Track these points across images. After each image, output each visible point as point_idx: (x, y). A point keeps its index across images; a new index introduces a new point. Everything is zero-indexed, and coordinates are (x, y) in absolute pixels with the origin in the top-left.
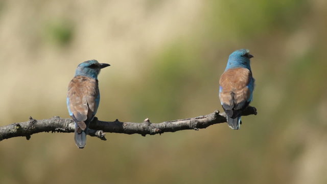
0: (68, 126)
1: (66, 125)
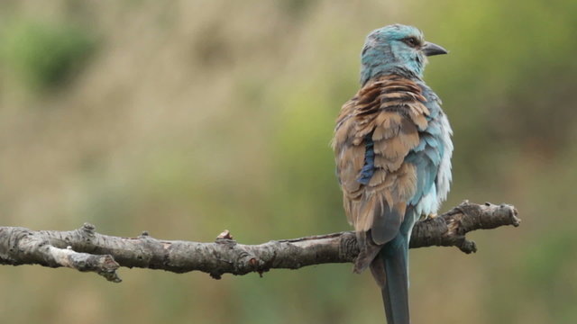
0: (16, 245)
1: (12, 243)
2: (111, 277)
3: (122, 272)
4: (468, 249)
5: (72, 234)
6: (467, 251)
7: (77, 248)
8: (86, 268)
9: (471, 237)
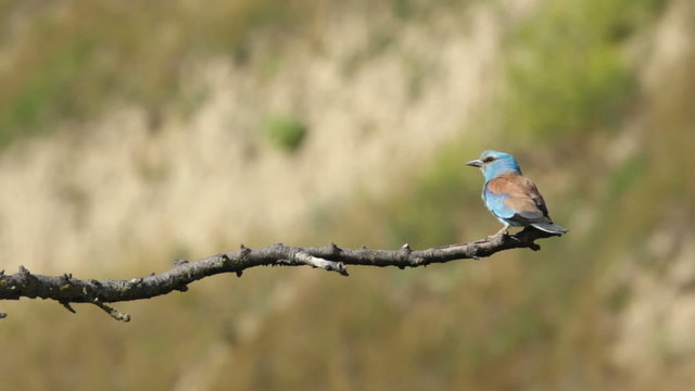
0: (294, 257)
1: (292, 255)
2: (344, 273)
3: (349, 268)
7: (326, 257)
8: (330, 269)
9: (536, 242)
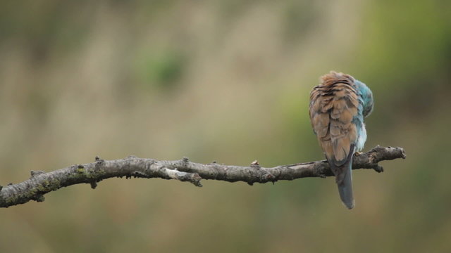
0: (149, 168)
1: (147, 167)
2: (197, 184)
3: (203, 181)
4: (379, 170)
5: (178, 162)
6: (379, 171)
7: (180, 170)
8: (184, 179)
9: (380, 164)
